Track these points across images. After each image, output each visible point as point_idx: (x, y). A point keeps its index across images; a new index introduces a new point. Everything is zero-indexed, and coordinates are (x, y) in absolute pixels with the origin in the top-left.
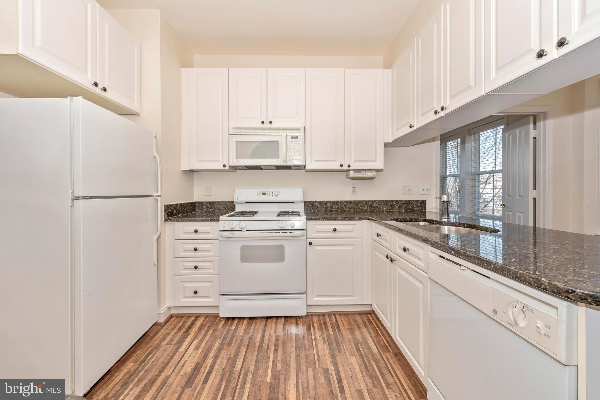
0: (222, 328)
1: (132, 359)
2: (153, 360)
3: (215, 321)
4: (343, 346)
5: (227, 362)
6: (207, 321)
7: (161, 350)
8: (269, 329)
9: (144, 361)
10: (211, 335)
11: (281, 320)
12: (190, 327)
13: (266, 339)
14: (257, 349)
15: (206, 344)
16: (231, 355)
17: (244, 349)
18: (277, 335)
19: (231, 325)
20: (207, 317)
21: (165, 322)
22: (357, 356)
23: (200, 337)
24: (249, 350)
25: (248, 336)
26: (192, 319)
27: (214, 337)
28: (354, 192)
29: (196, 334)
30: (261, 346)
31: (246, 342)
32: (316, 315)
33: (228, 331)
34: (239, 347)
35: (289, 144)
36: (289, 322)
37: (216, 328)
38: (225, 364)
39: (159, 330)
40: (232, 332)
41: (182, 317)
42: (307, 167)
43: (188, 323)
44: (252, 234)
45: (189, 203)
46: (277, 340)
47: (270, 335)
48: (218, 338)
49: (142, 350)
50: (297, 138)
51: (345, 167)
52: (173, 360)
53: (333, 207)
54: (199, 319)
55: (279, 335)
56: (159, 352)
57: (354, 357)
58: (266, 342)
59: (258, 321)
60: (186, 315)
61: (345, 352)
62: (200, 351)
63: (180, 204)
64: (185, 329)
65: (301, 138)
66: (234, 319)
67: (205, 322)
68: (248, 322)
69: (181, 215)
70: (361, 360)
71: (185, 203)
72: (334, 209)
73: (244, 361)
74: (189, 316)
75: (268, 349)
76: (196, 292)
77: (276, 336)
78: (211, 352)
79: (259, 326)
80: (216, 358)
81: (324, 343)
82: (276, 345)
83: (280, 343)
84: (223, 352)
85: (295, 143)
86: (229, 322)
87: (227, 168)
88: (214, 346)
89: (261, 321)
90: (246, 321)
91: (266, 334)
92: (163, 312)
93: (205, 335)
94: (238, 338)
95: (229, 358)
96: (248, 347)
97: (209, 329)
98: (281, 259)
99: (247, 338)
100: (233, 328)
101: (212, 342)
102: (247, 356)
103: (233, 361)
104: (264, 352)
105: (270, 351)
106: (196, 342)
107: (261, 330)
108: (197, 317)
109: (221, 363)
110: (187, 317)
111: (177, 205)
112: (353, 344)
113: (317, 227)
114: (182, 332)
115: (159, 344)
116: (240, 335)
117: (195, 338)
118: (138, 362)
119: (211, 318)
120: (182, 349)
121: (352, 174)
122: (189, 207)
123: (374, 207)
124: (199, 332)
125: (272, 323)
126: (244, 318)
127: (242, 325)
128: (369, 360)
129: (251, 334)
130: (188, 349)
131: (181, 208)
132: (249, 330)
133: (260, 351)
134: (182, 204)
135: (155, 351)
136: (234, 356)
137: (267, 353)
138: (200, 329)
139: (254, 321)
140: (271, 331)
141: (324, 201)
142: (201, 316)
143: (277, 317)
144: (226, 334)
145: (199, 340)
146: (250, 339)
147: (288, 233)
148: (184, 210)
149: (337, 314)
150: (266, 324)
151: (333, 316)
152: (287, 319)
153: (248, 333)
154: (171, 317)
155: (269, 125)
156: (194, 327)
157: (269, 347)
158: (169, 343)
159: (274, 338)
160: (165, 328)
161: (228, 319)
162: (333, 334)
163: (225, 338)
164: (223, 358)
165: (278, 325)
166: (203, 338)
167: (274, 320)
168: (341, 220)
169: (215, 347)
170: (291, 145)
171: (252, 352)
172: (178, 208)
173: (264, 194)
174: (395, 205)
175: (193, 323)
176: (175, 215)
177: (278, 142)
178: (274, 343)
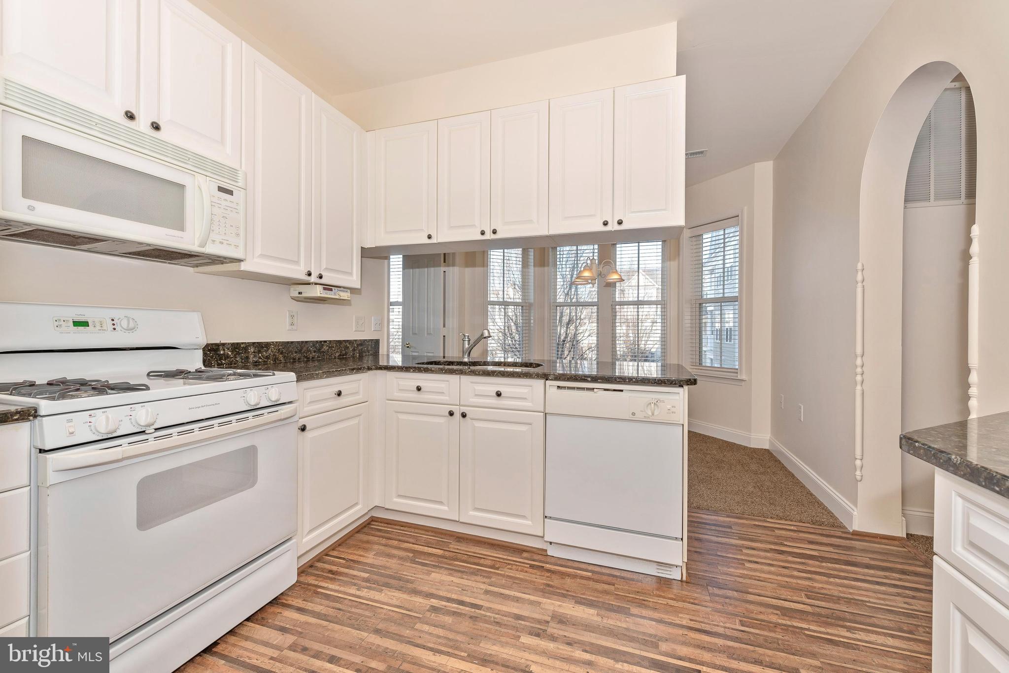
4: (403, 575)
22: (433, 570)
28: (292, 324)
35: (214, 204)
42: (244, 267)
44: (175, 437)
50: (230, 192)
51: (313, 278)
53: (260, 355)
57: (433, 573)
61: (415, 577)
70: (443, 569)
72: (261, 358)
77: (288, 650)
81: (381, 591)
83: (318, 647)
85: (227, 204)
112: (408, 564)
121: (321, 291)
123: (324, 352)
128: (450, 564)
141: (242, 343)
149: (329, 551)
151: (327, 557)
162: (369, 575)
174: (348, 347)
177: (182, 187)
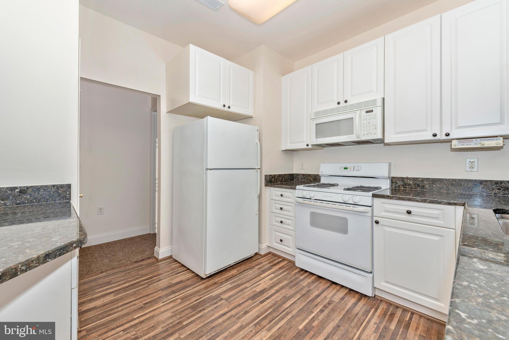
0: (294, 274)
1: (237, 269)
2: (246, 274)
3: (293, 267)
5: (282, 298)
6: (288, 265)
7: (252, 271)
8: (328, 292)
9: (242, 272)
10: (284, 275)
11: (344, 290)
12: (275, 264)
13: (320, 298)
14: (307, 301)
15: (277, 280)
16: (287, 295)
17: (298, 296)
18: (332, 300)
19: (302, 275)
20: (290, 262)
21: (264, 255)
23: (277, 274)
24: (302, 298)
25: (308, 289)
26: (280, 259)
27: (285, 278)
29: (276, 270)
30: (313, 300)
31: (303, 292)
32: (387, 302)
33: (296, 278)
34: (297, 293)
35: (364, 119)
36: (352, 295)
37: (290, 272)
38: (280, 298)
39: (259, 259)
40: (298, 280)
41: (276, 256)
42: (386, 141)
43: (276, 261)
44: (318, 203)
45: (288, 174)
46: (329, 304)
47: (326, 296)
48: (287, 279)
49: (244, 266)
50: (372, 111)
51: (441, 136)
52: (254, 280)
53: (434, 186)
54: (284, 261)
55: (334, 301)
56: (251, 271)
58: (319, 300)
59: (324, 281)
60: (278, 256)
62: (272, 282)
63: (278, 175)
64: (272, 264)
65: (378, 111)
66: (306, 271)
67: (286, 265)
68: (315, 279)
69: (279, 183)
71: (283, 174)
72: (435, 188)
73: (293, 304)
74: (280, 257)
75: (316, 306)
76: (281, 241)
77: (330, 300)
78: (277, 286)
79: (322, 285)
80: (277, 291)
81: (375, 332)
82: (325, 307)
83: (331, 307)
84: (283, 291)
85: (370, 117)
86: (302, 273)
87: (310, 147)
88: (281, 283)
89: (327, 283)
90: (314, 277)
91: (323, 294)
92: (263, 247)
93: (281, 274)
94: (300, 286)
95: (285, 296)
96: (302, 296)
97: (286, 271)
98: (345, 231)
99: (306, 289)
100: (301, 278)
101: (282, 280)
102: (297, 301)
103: (286, 299)
104: (311, 306)
105: (317, 309)
106: (273, 275)
107: (320, 290)
108: (284, 259)
109: (278, 297)
110: (278, 257)
111: (275, 175)
113: (387, 206)
114: (269, 265)
115: (254, 267)
116: (303, 285)
117: (273, 273)
118: (239, 272)
119: (292, 264)
120: (263, 276)
121: (456, 144)
122: (287, 178)
124: (279, 270)
125: (335, 288)
126: (314, 274)
127: (309, 279)
129: (311, 288)
130: (266, 277)
131: (279, 178)
132: (311, 285)
133: (308, 304)
134: (280, 175)
135: (250, 270)
136: (289, 297)
137: (313, 308)
138: (280, 268)
139: (321, 280)
140: (328, 294)
142: (286, 260)
143: (342, 286)
144: (294, 279)
145: (275, 275)
146: (308, 291)
147: (351, 208)
148: (282, 179)
150: (329, 287)
151: (410, 314)
152: (351, 292)
153: (309, 287)
154: (270, 253)
155: (345, 104)
156: (278, 265)
157: (318, 306)
158: (259, 269)
159: (327, 301)
160: (262, 259)
161: (302, 270)
163: (291, 282)
164: (281, 294)
165: (339, 293)
166: (279, 275)
167: (338, 287)
168: (419, 201)
169: (281, 285)
170: (365, 119)
171: (303, 302)
172: (276, 177)
173: (346, 168)
175: (278, 263)
176: (273, 182)
177: (352, 119)
178: (325, 304)
